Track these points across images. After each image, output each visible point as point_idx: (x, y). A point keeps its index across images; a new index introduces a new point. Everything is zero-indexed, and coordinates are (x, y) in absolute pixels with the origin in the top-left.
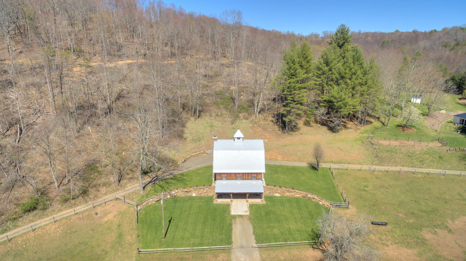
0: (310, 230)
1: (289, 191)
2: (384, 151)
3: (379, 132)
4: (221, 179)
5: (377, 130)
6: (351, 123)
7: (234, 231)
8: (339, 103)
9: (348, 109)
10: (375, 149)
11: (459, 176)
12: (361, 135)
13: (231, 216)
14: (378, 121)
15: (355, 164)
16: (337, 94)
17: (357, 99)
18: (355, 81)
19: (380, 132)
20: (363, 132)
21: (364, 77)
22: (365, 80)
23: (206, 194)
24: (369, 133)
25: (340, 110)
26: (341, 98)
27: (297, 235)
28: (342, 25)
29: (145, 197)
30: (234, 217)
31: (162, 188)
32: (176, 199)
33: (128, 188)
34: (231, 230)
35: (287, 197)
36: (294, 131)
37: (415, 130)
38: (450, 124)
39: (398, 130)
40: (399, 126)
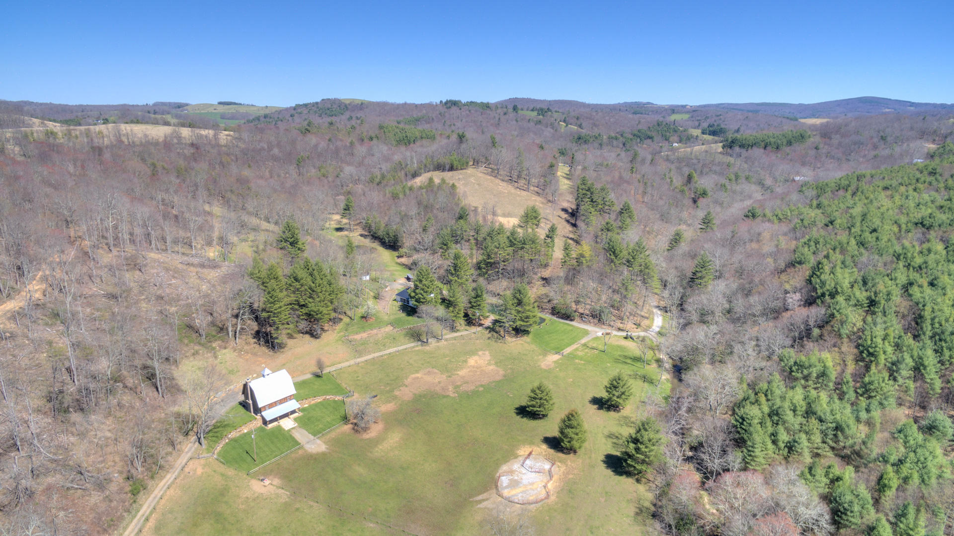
0: (339, 417)
1: (313, 400)
2: (360, 344)
3: (351, 327)
4: (265, 410)
5: (349, 325)
6: (328, 325)
7: (296, 437)
10: (353, 345)
12: (338, 335)
13: (286, 431)
14: (346, 317)
15: (344, 362)
20: (339, 331)
23: (255, 427)
24: (344, 331)
27: (334, 422)
29: (211, 449)
30: (289, 430)
31: (217, 437)
32: (235, 440)
33: (186, 450)
34: (294, 438)
35: (313, 405)
36: (283, 348)
37: (374, 319)
38: (395, 303)
39: (363, 322)
40: (362, 317)
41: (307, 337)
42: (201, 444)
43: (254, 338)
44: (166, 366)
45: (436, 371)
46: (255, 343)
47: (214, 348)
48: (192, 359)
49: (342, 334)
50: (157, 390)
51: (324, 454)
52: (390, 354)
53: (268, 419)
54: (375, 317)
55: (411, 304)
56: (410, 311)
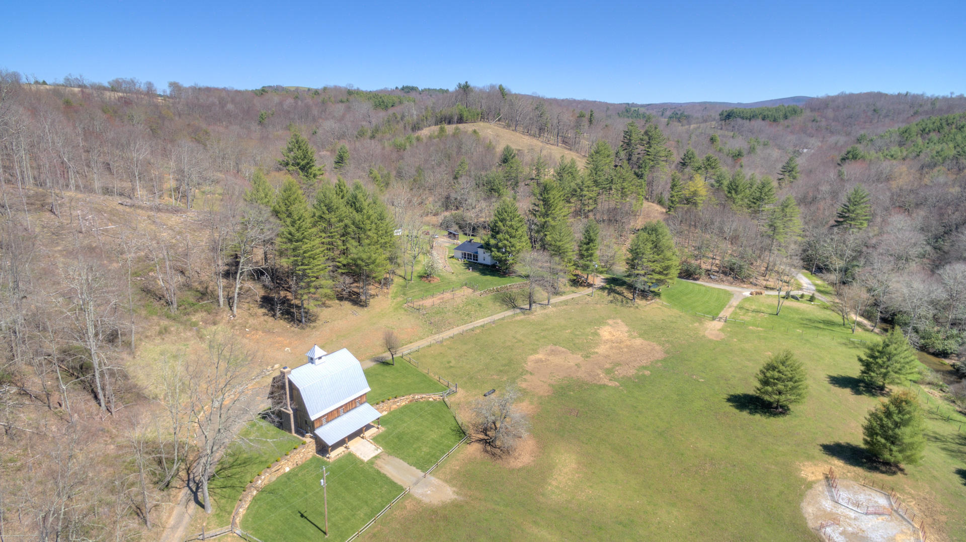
0: (449, 430)
1: (394, 403)
2: (433, 314)
3: (409, 290)
4: (321, 425)
5: (405, 288)
6: (371, 286)
7: (389, 475)
10: (424, 315)
12: (396, 301)
13: (367, 463)
15: (416, 341)
19: (411, 291)
20: (394, 297)
23: (304, 459)
24: (401, 295)
27: (446, 442)
29: (224, 514)
30: (372, 462)
31: (233, 487)
32: (269, 490)
33: (172, 522)
34: (385, 476)
35: (395, 411)
36: (314, 321)
37: (438, 278)
38: (454, 260)
39: (424, 282)
40: (421, 277)
41: (347, 305)
42: (203, 506)
43: (262, 306)
44: (111, 351)
45: (561, 349)
46: (265, 314)
47: (195, 324)
48: (158, 340)
49: (399, 299)
50: (96, 397)
51: (455, 505)
52: (483, 326)
53: (330, 442)
54: (439, 276)
55: (480, 260)
56: (483, 269)
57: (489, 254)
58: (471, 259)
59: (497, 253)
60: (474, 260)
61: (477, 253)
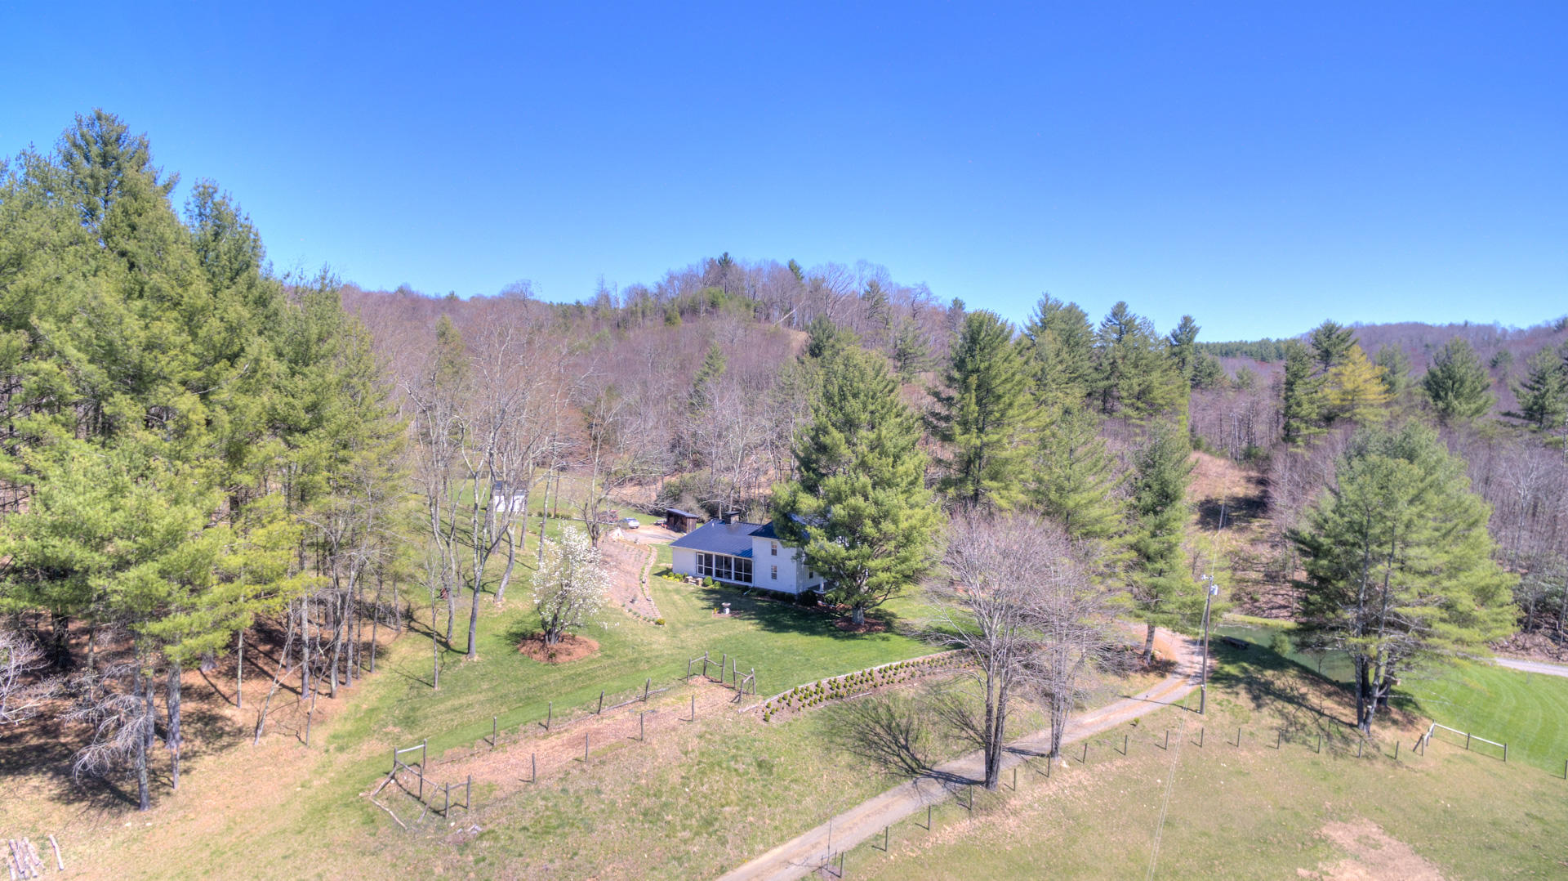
2: (520, 836)
3: (442, 701)
5: (426, 690)
6: (253, 686)
8: (133, 573)
9: (223, 609)
10: (463, 846)
11: (879, 843)
12: (343, 758)
14: (412, 634)
16: (108, 505)
17: (277, 527)
18: (242, 400)
19: (449, 704)
20: (350, 734)
21: (297, 378)
22: (309, 399)
24: (390, 728)
25: (155, 627)
26: (145, 533)
28: (99, 118)
37: (595, 643)
38: (672, 582)
39: (530, 665)
40: (520, 638)
54: (600, 633)
55: (761, 578)
56: (770, 610)
57: (793, 551)
58: (729, 575)
59: (827, 545)
60: (738, 578)
61: (749, 553)
